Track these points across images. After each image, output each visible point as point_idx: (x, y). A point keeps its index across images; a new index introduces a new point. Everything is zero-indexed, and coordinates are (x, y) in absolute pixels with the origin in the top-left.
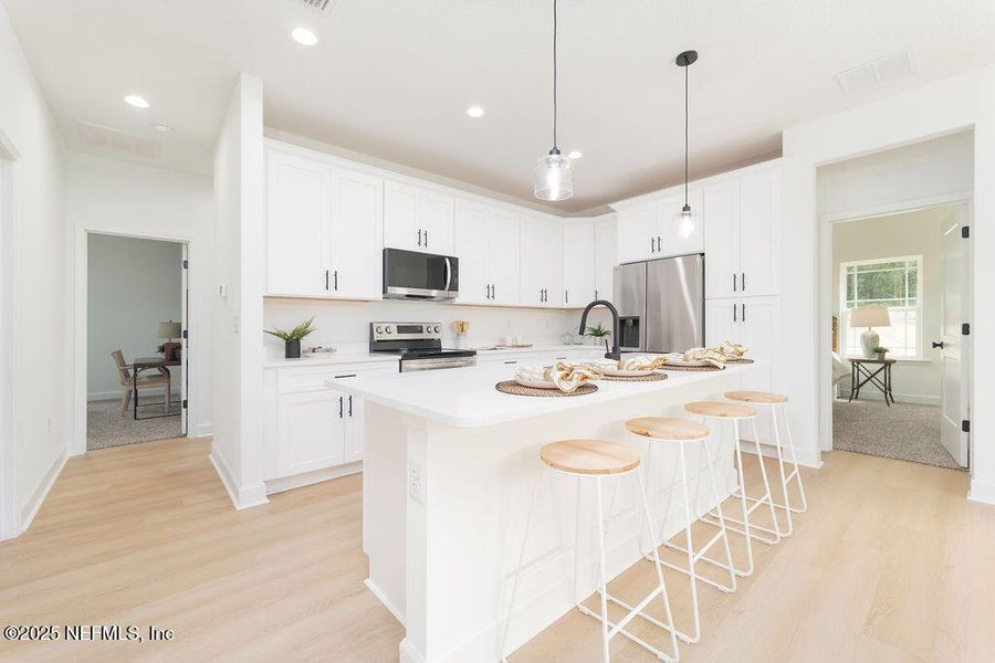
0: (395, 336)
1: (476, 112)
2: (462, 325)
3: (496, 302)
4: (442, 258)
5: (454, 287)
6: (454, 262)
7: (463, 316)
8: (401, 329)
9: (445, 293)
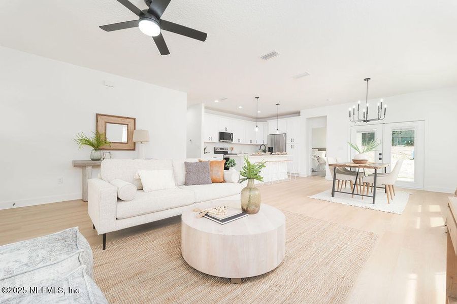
0: (219, 150)
1: (240, 107)
2: (232, 148)
3: (241, 143)
4: (230, 133)
5: (232, 140)
6: (232, 134)
7: (233, 146)
8: (220, 149)
9: (230, 141)
